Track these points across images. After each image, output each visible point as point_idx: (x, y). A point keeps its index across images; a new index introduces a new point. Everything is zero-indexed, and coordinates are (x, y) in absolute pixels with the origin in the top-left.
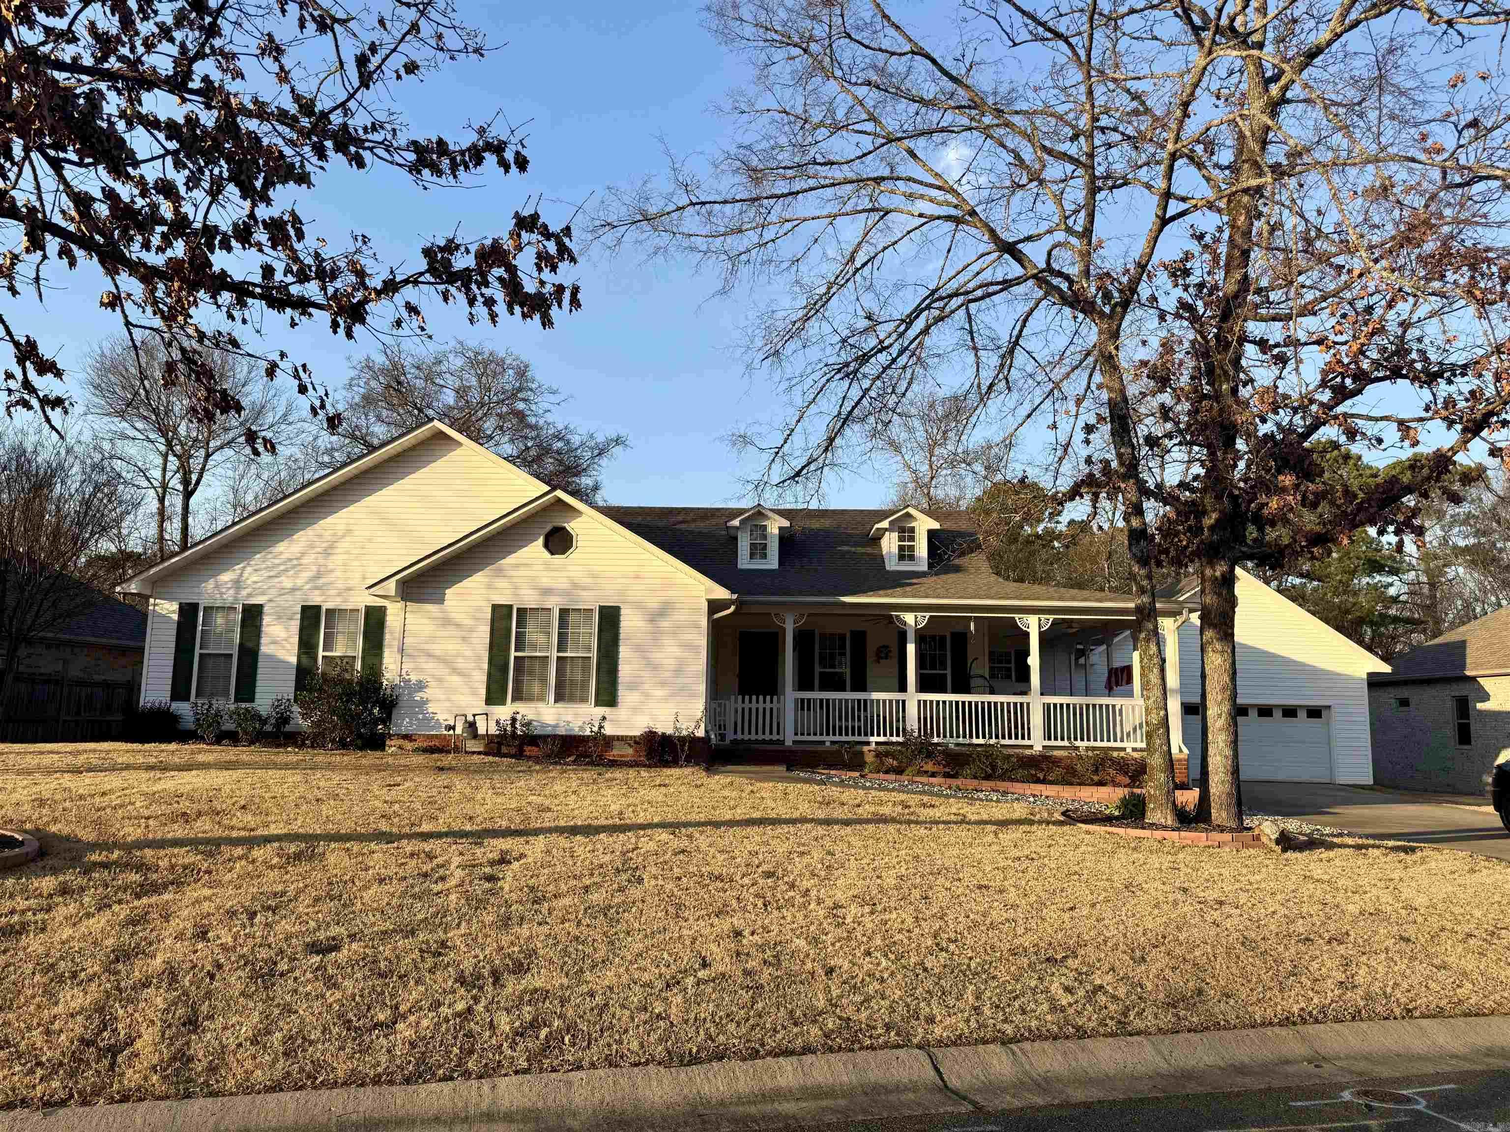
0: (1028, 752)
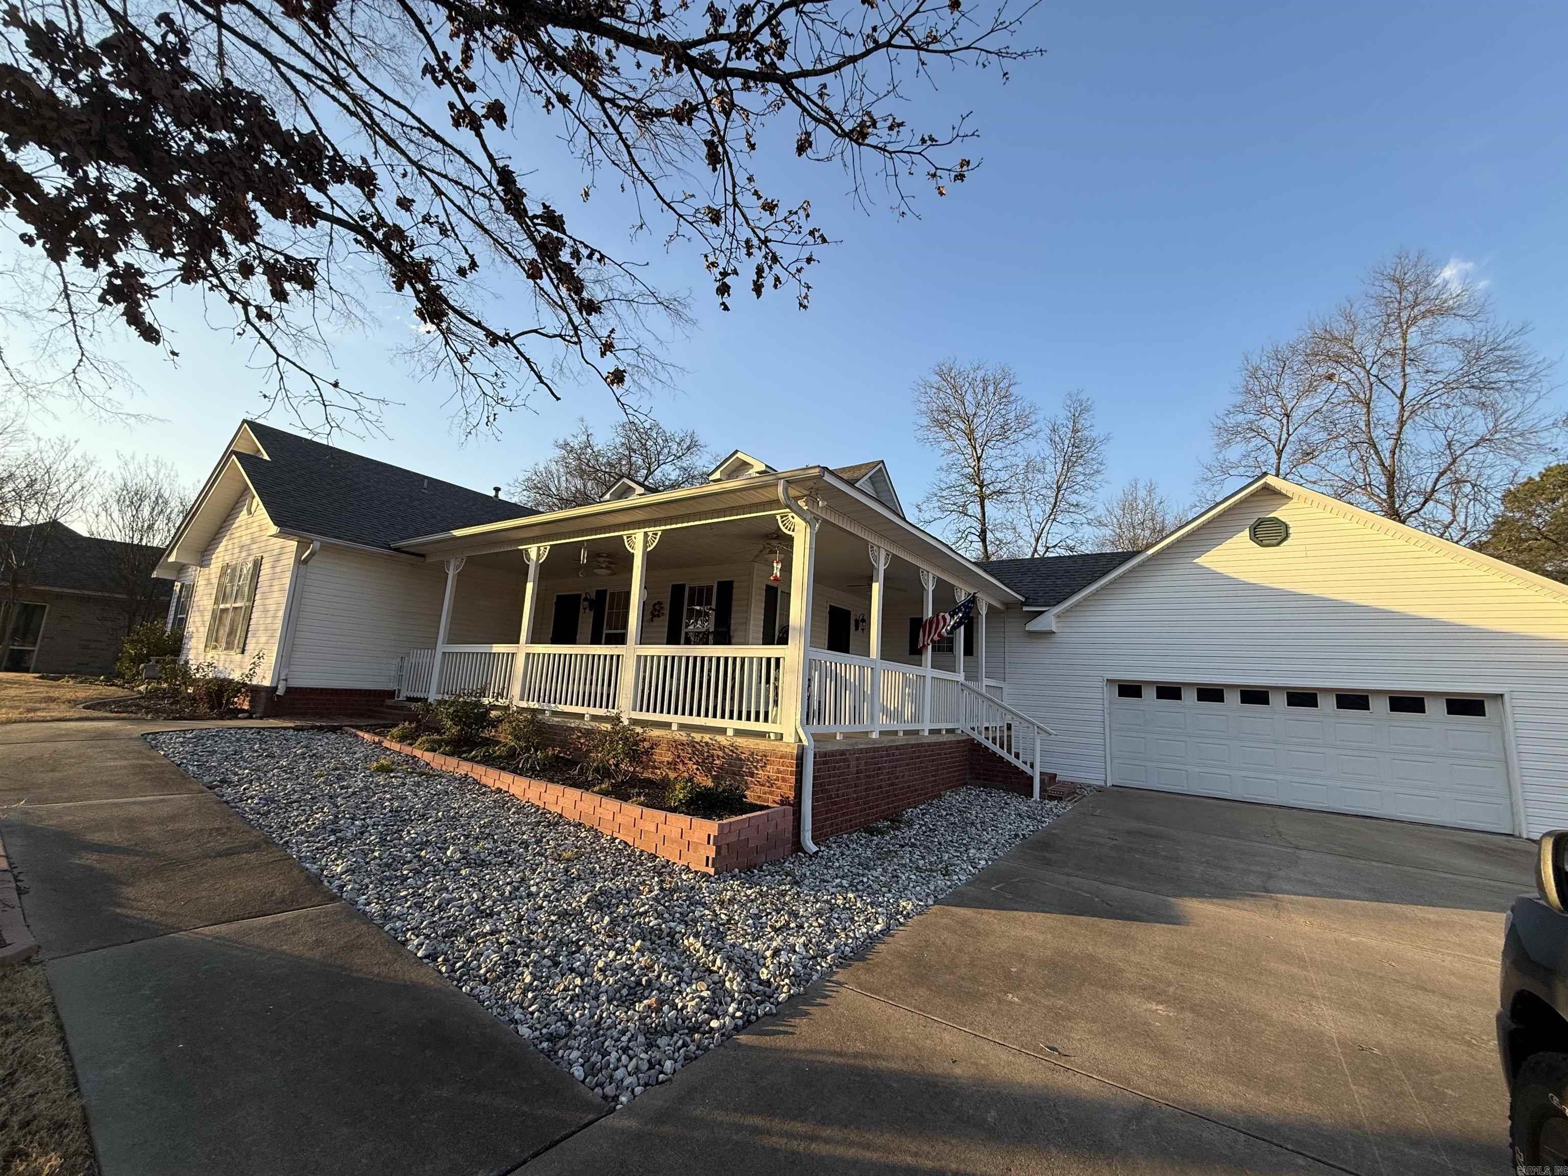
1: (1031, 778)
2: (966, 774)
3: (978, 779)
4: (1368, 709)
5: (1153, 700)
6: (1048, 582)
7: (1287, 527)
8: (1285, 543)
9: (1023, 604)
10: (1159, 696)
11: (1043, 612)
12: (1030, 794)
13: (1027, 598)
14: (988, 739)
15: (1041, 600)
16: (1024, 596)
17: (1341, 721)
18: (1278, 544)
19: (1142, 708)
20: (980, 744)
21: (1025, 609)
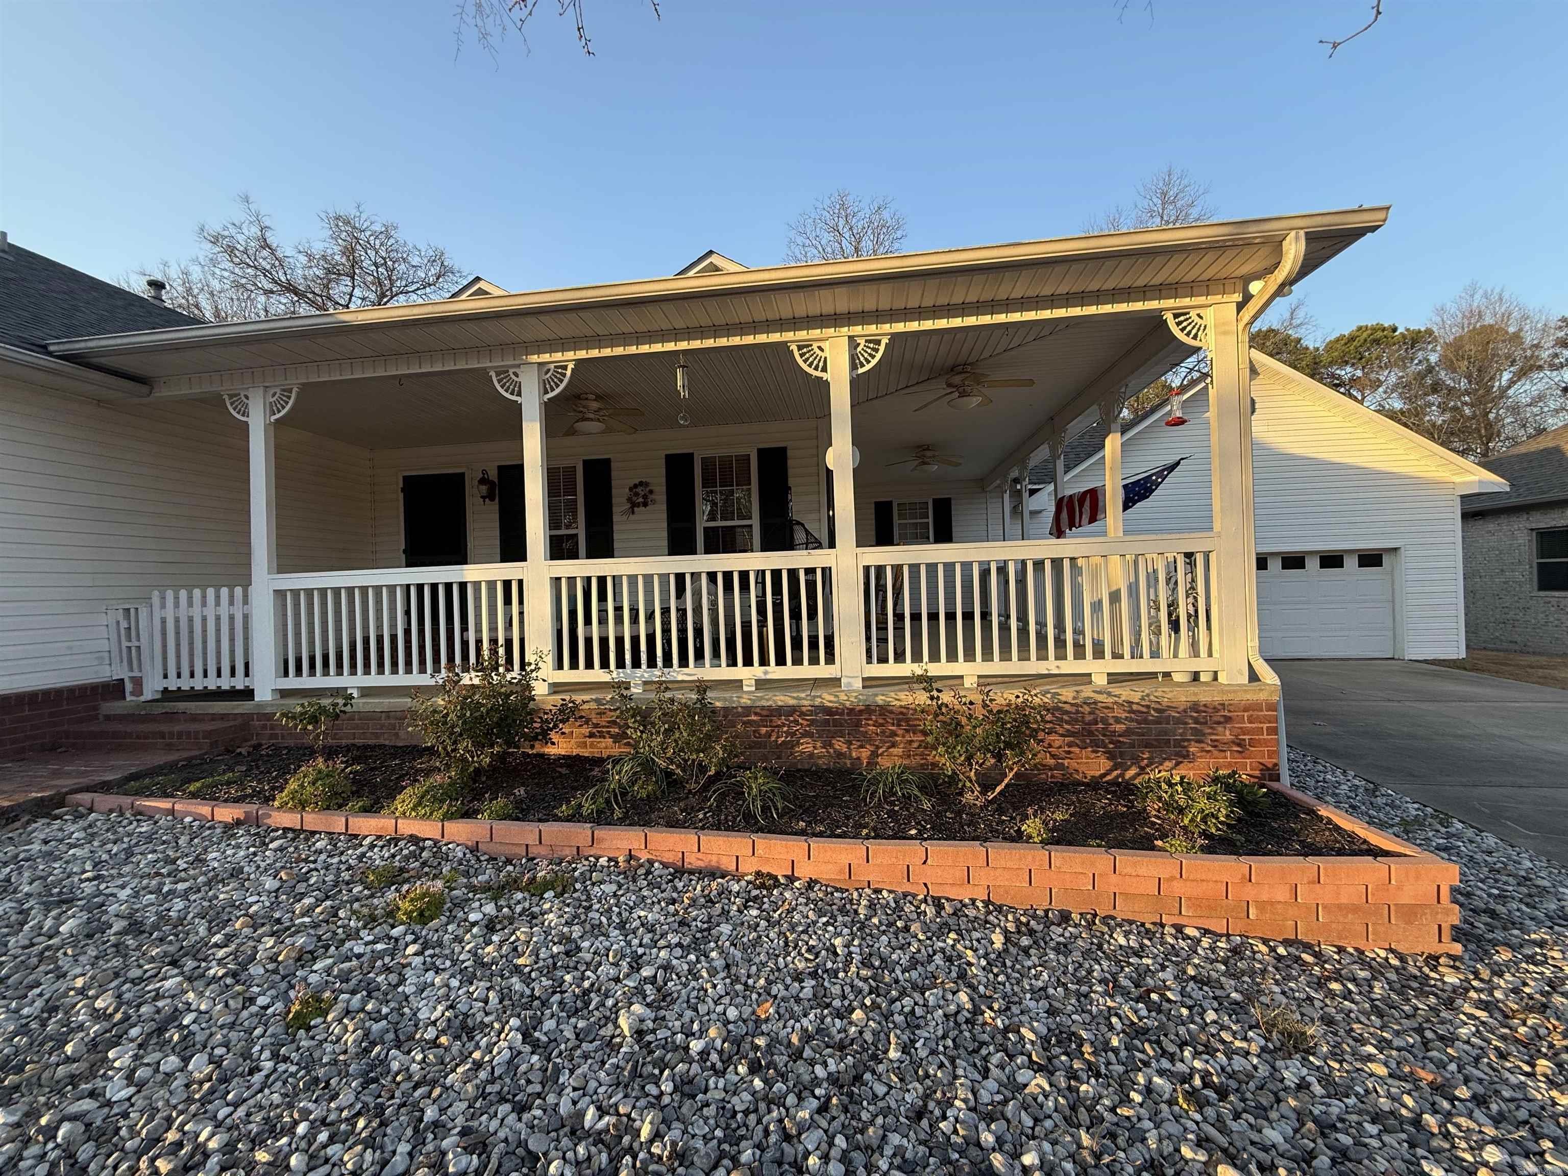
0: (827, 698)
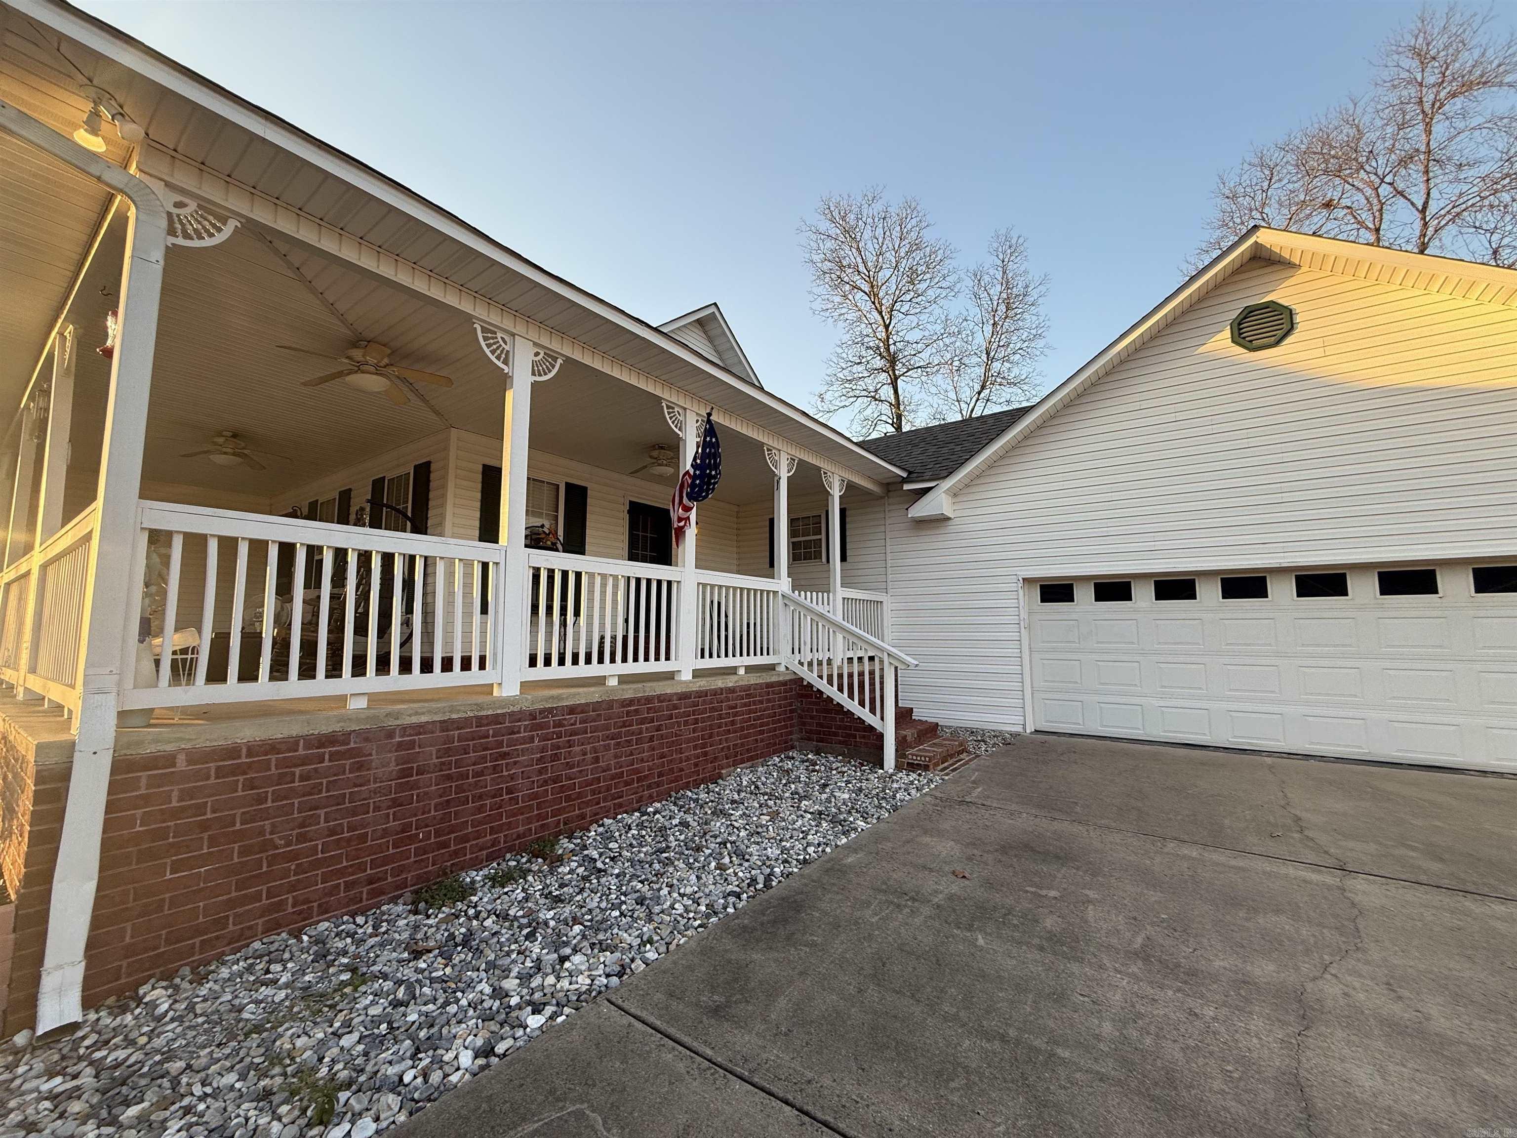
1: (881, 736)
2: (791, 733)
3: (809, 739)
4: (1436, 592)
5: (1092, 604)
6: (945, 450)
7: (1291, 313)
8: (1290, 339)
9: (905, 481)
10: (1099, 597)
11: (930, 489)
12: (879, 763)
13: (910, 473)
14: (821, 677)
15: (928, 474)
16: (904, 469)
17: (1386, 614)
18: (1278, 343)
19: (1074, 616)
20: (810, 686)
21: (906, 487)
